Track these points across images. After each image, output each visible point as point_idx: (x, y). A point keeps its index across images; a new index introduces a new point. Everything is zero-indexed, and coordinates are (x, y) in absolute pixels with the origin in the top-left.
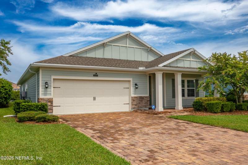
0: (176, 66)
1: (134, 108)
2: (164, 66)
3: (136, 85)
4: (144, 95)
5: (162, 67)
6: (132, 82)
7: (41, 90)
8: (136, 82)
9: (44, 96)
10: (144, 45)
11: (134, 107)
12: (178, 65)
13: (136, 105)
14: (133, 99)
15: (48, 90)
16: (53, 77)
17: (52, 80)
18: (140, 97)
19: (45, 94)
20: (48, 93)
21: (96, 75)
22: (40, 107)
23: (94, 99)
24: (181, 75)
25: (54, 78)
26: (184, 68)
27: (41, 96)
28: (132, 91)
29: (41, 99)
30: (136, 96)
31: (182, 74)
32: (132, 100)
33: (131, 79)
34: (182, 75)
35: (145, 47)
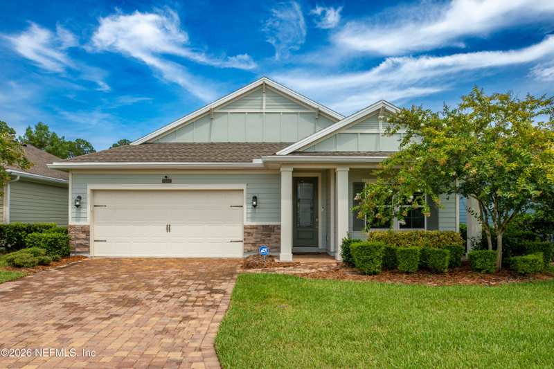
0: (334, 150)
1: (249, 251)
2: (293, 153)
3: (255, 198)
4: (273, 221)
5: (287, 155)
6: (245, 191)
7: (71, 210)
8: (255, 192)
9: (76, 221)
10: (305, 106)
11: (249, 249)
12: (340, 149)
13: (254, 244)
14: (248, 231)
15: (82, 210)
16: (90, 187)
17: (89, 192)
18: (263, 226)
19: (78, 218)
20: (82, 215)
21: (167, 180)
22: (50, 240)
23: (168, 228)
24: (347, 173)
25: (93, 188)
26: (357, 155)
27: (71, 222)
28: (245, 214)
29: (71, 227)
30: (254, 224)
31: (351, 169)
32: (246, 234)
33: (243, 187)
34: (349, 172)
35: (307, 109)
